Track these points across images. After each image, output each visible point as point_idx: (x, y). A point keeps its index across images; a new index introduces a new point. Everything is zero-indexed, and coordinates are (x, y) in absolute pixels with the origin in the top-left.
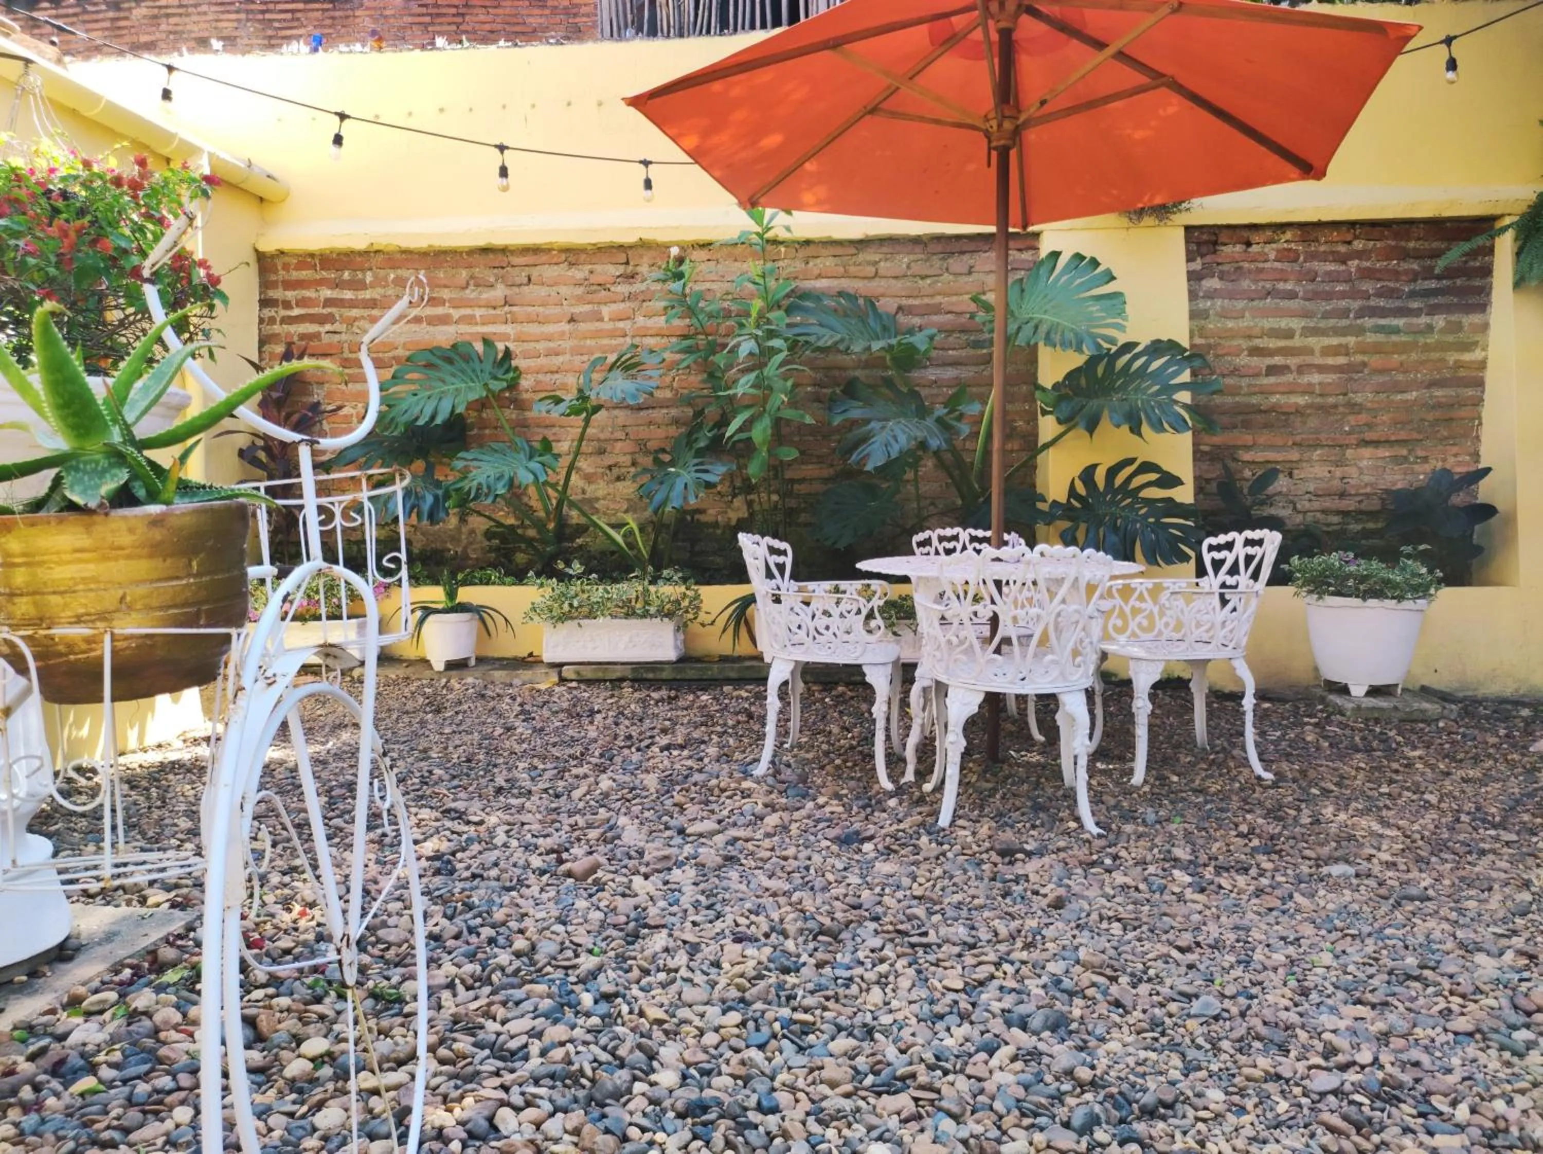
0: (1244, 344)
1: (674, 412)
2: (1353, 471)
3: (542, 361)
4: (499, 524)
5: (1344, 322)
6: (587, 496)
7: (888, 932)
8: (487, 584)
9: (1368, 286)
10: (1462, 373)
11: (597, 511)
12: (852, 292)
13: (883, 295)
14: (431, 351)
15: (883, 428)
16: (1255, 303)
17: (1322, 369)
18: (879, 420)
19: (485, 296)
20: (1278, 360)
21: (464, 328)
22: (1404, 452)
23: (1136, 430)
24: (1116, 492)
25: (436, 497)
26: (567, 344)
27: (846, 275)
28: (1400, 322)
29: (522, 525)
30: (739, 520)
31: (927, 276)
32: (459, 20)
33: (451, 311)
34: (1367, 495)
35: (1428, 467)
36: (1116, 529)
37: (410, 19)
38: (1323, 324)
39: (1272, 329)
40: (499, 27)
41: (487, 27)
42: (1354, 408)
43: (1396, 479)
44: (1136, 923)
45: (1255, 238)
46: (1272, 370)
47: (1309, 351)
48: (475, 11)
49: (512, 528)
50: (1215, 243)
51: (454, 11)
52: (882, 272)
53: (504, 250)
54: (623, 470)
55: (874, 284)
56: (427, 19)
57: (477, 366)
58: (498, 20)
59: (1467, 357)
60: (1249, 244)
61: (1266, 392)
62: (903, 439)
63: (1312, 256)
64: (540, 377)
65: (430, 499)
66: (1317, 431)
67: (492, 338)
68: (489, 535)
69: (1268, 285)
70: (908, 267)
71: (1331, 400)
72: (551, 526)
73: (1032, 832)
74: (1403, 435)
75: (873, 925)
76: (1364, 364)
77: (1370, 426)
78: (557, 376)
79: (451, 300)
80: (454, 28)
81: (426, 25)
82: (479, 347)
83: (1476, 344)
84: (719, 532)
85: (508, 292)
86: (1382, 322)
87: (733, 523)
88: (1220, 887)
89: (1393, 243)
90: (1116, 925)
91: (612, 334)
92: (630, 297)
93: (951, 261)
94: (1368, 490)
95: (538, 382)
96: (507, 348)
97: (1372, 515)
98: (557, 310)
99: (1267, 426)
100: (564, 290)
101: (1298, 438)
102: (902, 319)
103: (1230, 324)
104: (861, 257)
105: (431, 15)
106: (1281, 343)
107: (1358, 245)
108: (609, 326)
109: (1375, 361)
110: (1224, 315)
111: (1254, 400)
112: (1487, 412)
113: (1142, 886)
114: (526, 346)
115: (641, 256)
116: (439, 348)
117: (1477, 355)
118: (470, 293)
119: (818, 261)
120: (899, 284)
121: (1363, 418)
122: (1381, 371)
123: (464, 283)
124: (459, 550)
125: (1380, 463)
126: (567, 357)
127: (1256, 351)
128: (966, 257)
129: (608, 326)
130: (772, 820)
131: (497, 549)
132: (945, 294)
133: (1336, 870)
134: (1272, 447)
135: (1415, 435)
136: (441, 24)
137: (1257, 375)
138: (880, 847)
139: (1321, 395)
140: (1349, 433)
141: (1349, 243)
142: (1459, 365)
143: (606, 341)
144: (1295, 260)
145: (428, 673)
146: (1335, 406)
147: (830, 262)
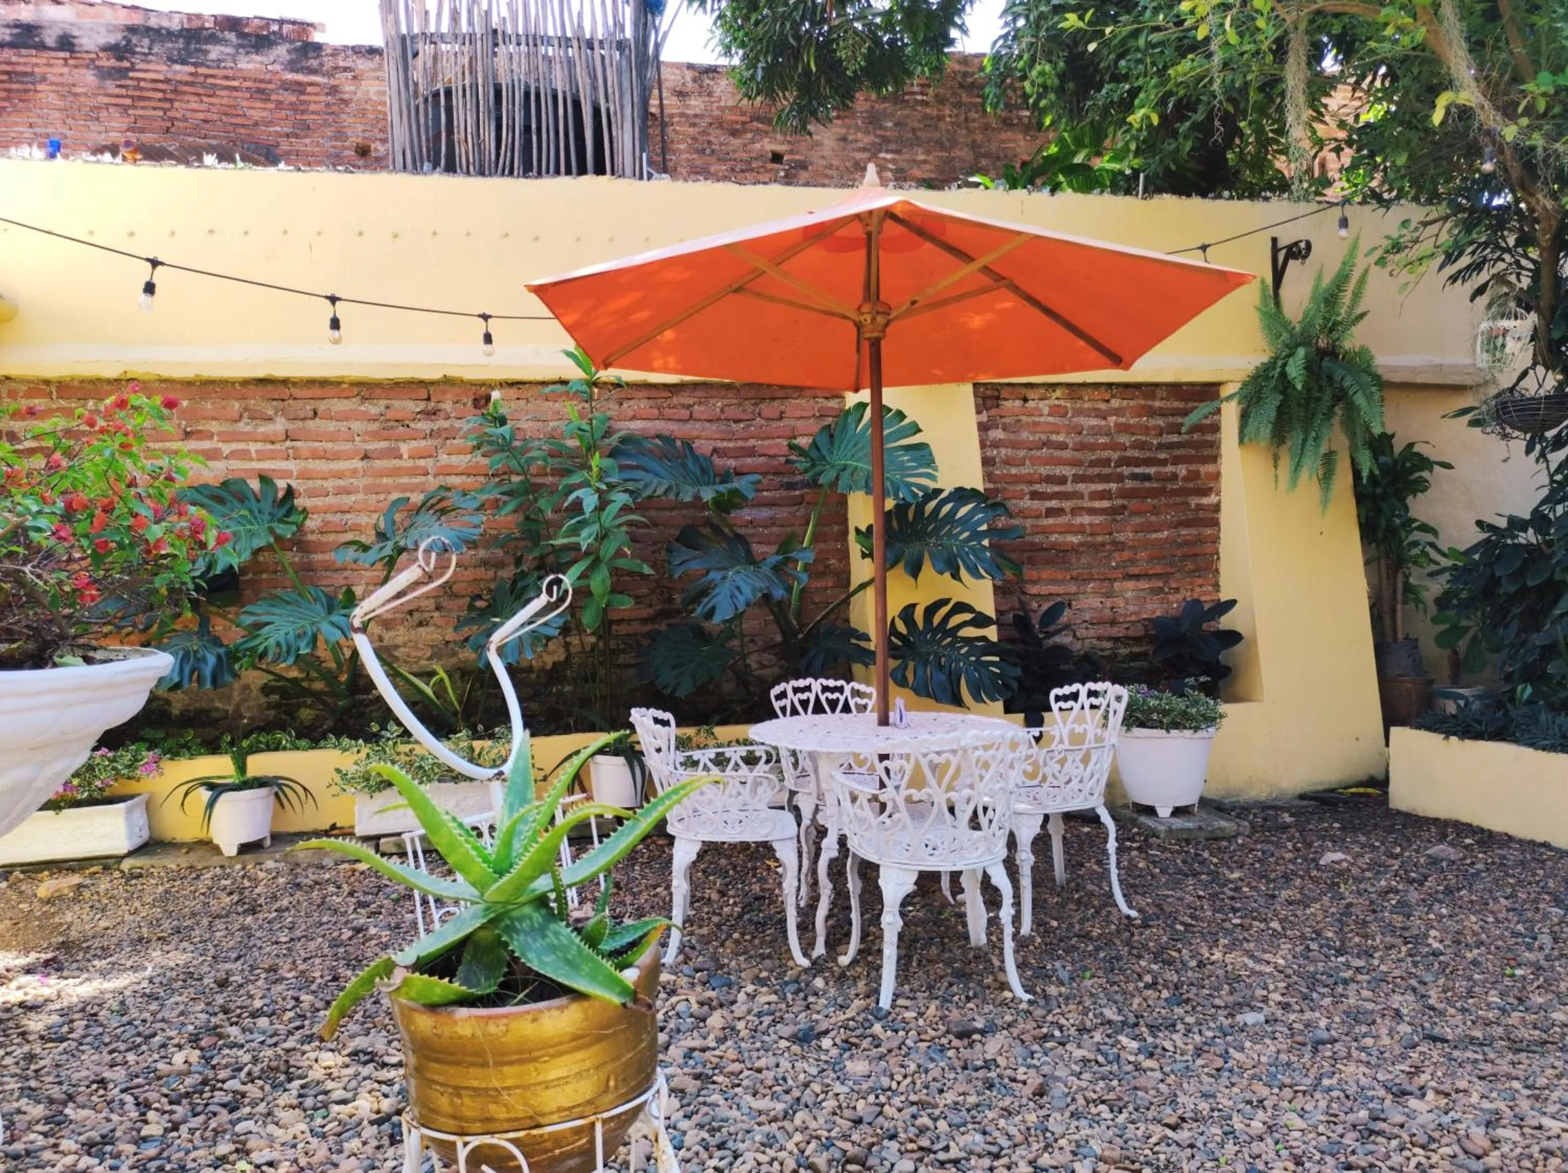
0: (1026, 489)
1: (482, 553)
2: (1120, 602)
3: (331, 500)
4: (280, 678)
5: (1107, 471)
6: (385, 643)
7: (913, 1151)
8: (276, 749)
9: (1125, 439)
10: (1201, 514)
11: (397, 659)
12: (667, 433)
13: (698, 438)
14: (196, 489)
15: (724, 578)
16: (1033, 452)
17: (1092, 511)
18: (719, 569)
19: (261, 429)
20: (1054, 503)
21: (235, 464)
22: (1161, 584)
23: (956, 576)
24: (935, 631)
25: (219, 658)
26: (360, 482)
27: (661, 417)
28: (1152, 470)
29: (308, 678)
30: (554, 664)
31: (740, 421)
32: (167, 105)
33: (220, 445)
34: (1133, 623)
35: (1179, 597)
36: (941, 667)
37: (106, 100)
38: (1090, 472)
39: (1048, 476)
40: (215, 117)
41: (201, 116)
42: (1119, 546)
43: (1155, 609)
44: (1121, 1104)
45: (1031, 394)
46: (1050, 512)
47: (1078, 495)
48: (187, 97)
49: (294, 681)
50: (998, 398)
51: (160, 95)
52: (695, 415)
53: (285, 382)
54: (426, 615)
55: (689, 426)
56: (128, 102)
57: (254, 505)
58: (214, 109)
59: (1205, 501)
60: (1025, 400)
61: (1046, 531)
62: (747, 590)
63: (1078, 412)
64: (329, 517)
65: (211, 660)
66: (1090, 567)
67: (269, 474)
68: (266, 690)
69: (1044, 437)
70: (722, 411)
71: (1100, 539)
72: (344, 678)
73: (970, 1005)
74: (1159, 569)
75: (894, 1145)
76: (1124, 507)
77: (1132, 561)
78: (348, 516)
79: (220, 434)
80: (161, 113)
81: (125, 108)
82: (255, 485)
83: (1211, 489)
84: (533, 676)
85: (290, 426)
86: (1137, 470)
87: (549, 666)
88: (1164, 1049)
89: (1142, 402)
90: (1102, 1107)
91: (412, 472)
92: (432, 434)
93: (763, 406)
94: (1133, 618)
95: (326, 523)
96: (289, 486)
97: (1137, 640)
98: (348, 446)
99: (1050, 562)
100: (356, 426)
101: (1074, 573)
102: (716, 460)
103: (1014, 471)
104: (675, 400)
105: (132, 97)
106: (1057, 489)
107: (1115, 403)
108: (410, 464)
109: (1133, 503)
110: (1008, 462)
111: (1037, 539)
112: (1224, 548)
113: (1101, 1059)
114: (311, 484)
115: (444, 393)
116: (206, 486)
117: (1212, 499)
118: (244, 426)
119: (632, 403)
120: (714, 427)
121: (1127, 554)
122: (1138, 513)
123: (237, 416)
124: (230, 708)
125: (1142, 594)
126: (360, 496)
127: (1035, 495)
128: (776, 403)
129: (406, 463)
130: (716, 1020)
131: (277, 706)
132: (758, 438)
133: (1250, 1018)
134: (1053, 581)
135: (1170, 570)
136: (143, 108)
137: (1038, 517)
138: (838, 1041)
139: (1091, 535)
140: (1115, 568)
141: (1108, 401)
142: (1199, 507)
143: (405, 480)
144: (1064, 416)
145: (216, 860)
146: (1103, 544)
147: (643, 404)
